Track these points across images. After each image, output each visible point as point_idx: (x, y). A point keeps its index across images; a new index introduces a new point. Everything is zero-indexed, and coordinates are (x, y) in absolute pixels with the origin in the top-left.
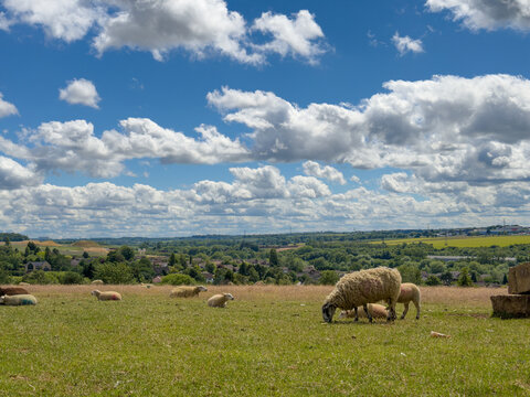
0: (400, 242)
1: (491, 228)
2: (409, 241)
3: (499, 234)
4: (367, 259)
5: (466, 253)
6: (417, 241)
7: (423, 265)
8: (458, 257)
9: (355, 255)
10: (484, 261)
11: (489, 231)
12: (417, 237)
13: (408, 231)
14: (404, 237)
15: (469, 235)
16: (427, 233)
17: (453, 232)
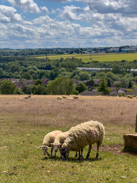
0: (59, 57)
1: (122, 47)
2: (65, 56)
3: (128, 52)
4: (35, 69)
5: (104, 66)
6: (70, 56)
7: (74, 74)
8: (99, 69)
9: (26, 66)
10: (116, 71)
11: (121, 50)
12: (71, 53)
13: (65, 49)
14: (61, 53)
15: (107, 52)
16: (78, 51)
17: (96, 50)
